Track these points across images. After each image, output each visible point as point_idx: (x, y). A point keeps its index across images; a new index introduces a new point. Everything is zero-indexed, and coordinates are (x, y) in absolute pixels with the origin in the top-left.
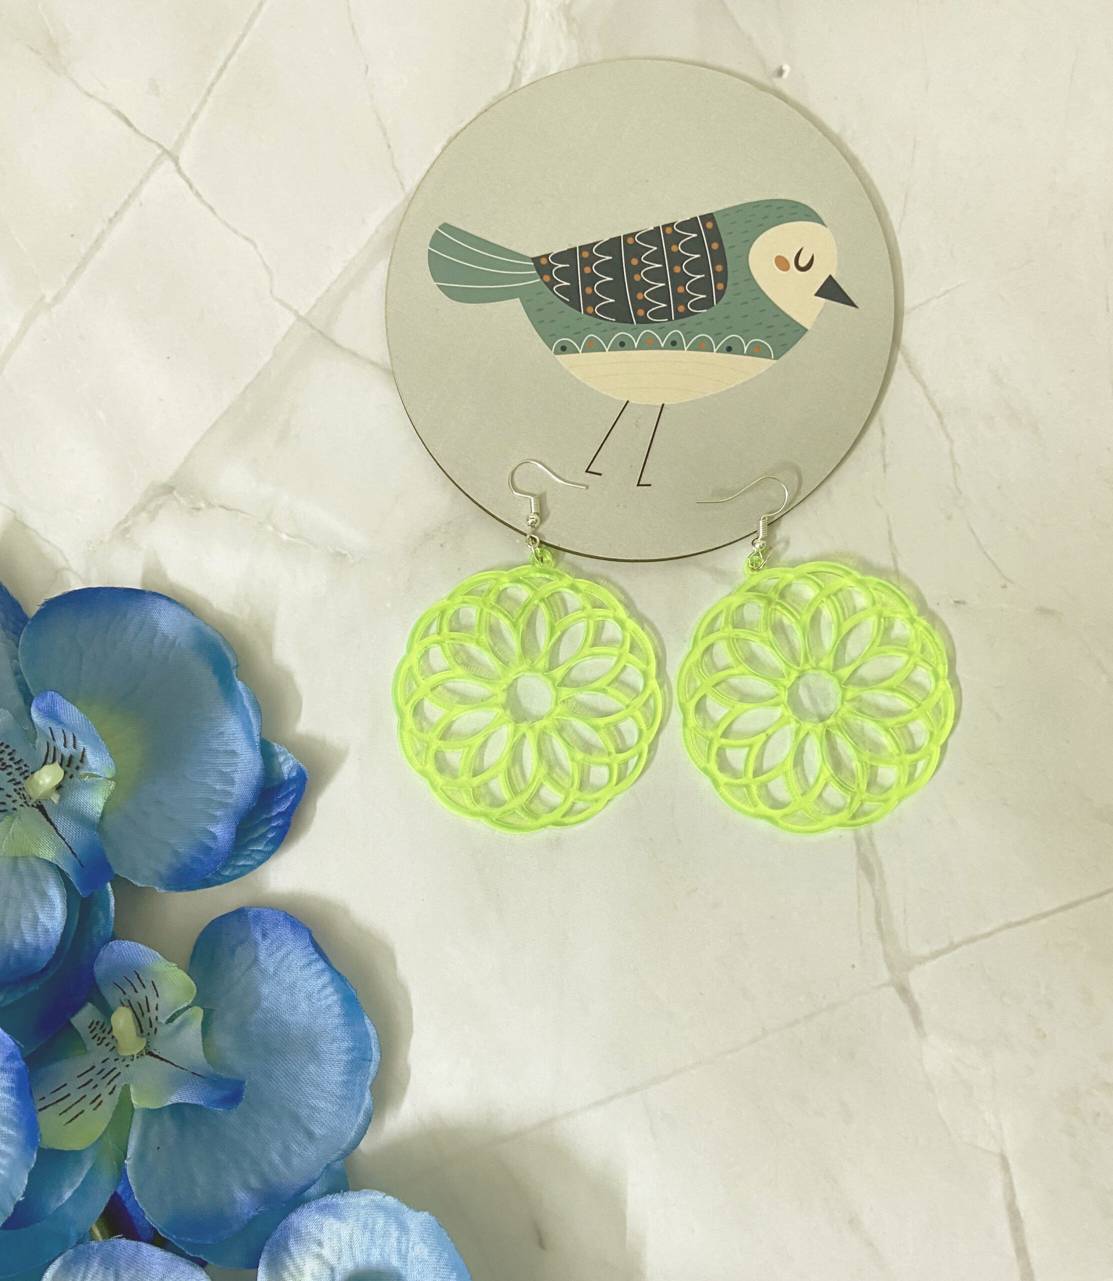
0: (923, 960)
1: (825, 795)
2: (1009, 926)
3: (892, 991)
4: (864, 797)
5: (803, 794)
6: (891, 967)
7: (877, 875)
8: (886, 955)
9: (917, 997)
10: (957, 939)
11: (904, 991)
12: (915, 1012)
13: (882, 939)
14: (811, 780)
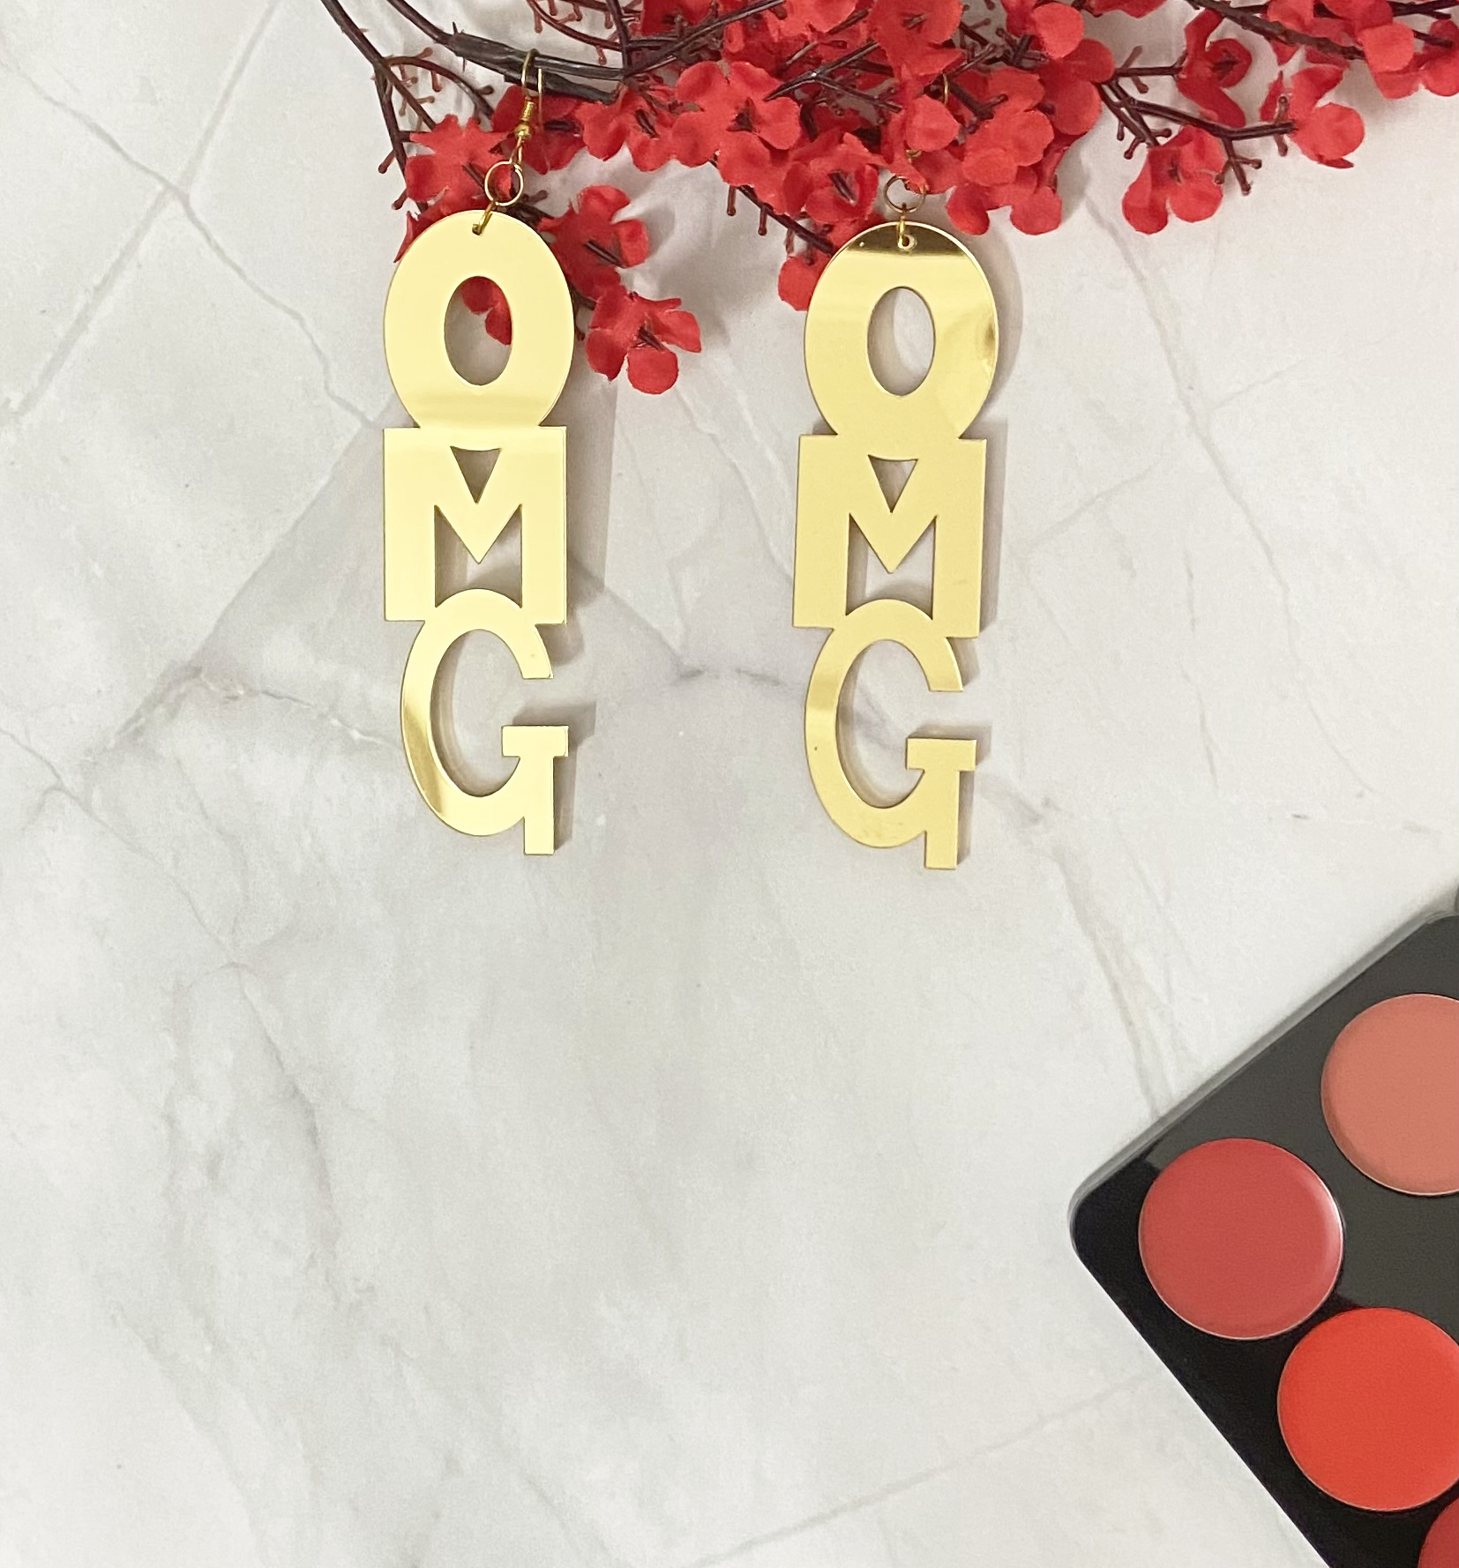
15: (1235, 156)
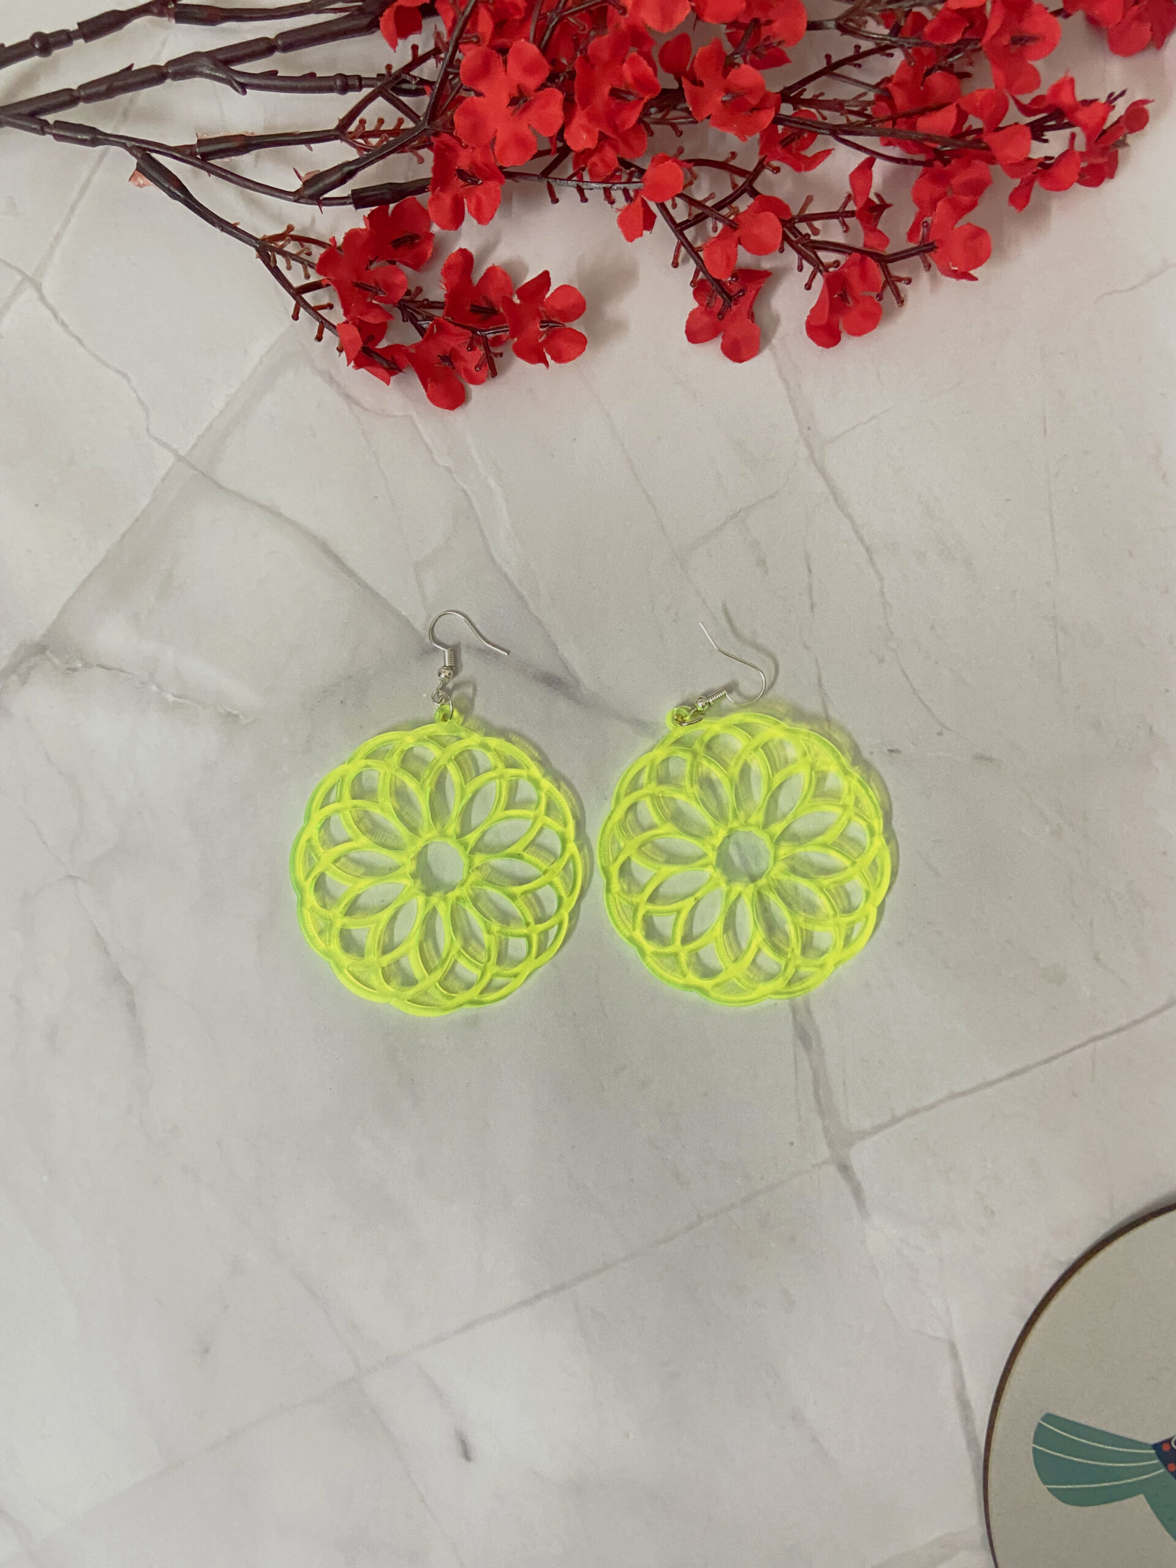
0: (864, 1135)
1: (759, 961)
2: (953, 1096)
3: (832, 1170)
4: (799, 962)
5: (736, 960)
6: (831, 1144)
7: (814, 1044)
8: (826, 1131)
9: (859, 1175)
10: (900, 1112)
11: (845, 1169)
12: (857, 1192)
13: (822, 1113)
14: (744, 946)
15: (891, 277)
